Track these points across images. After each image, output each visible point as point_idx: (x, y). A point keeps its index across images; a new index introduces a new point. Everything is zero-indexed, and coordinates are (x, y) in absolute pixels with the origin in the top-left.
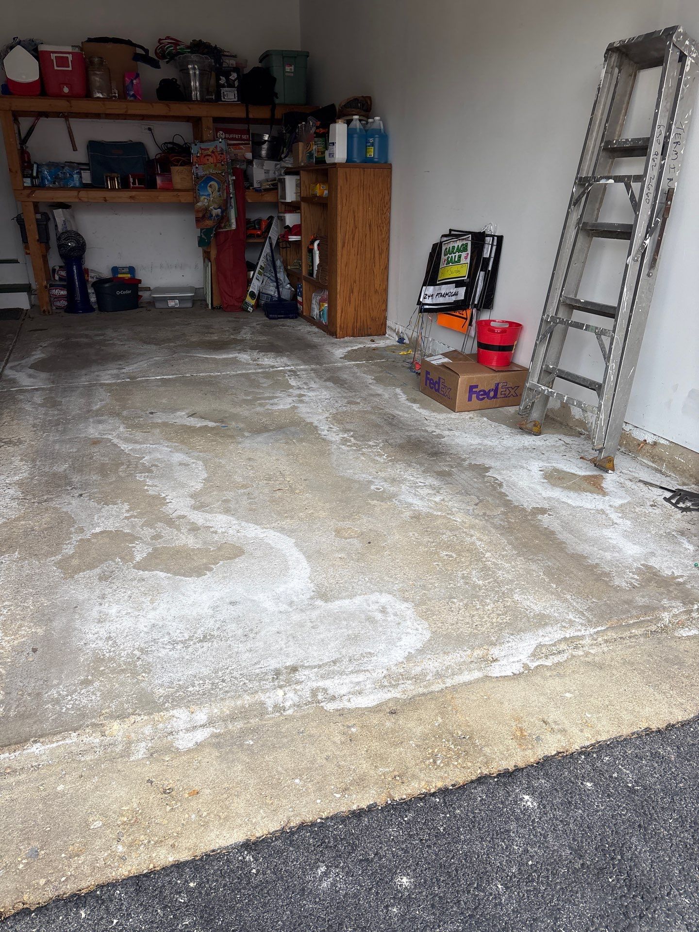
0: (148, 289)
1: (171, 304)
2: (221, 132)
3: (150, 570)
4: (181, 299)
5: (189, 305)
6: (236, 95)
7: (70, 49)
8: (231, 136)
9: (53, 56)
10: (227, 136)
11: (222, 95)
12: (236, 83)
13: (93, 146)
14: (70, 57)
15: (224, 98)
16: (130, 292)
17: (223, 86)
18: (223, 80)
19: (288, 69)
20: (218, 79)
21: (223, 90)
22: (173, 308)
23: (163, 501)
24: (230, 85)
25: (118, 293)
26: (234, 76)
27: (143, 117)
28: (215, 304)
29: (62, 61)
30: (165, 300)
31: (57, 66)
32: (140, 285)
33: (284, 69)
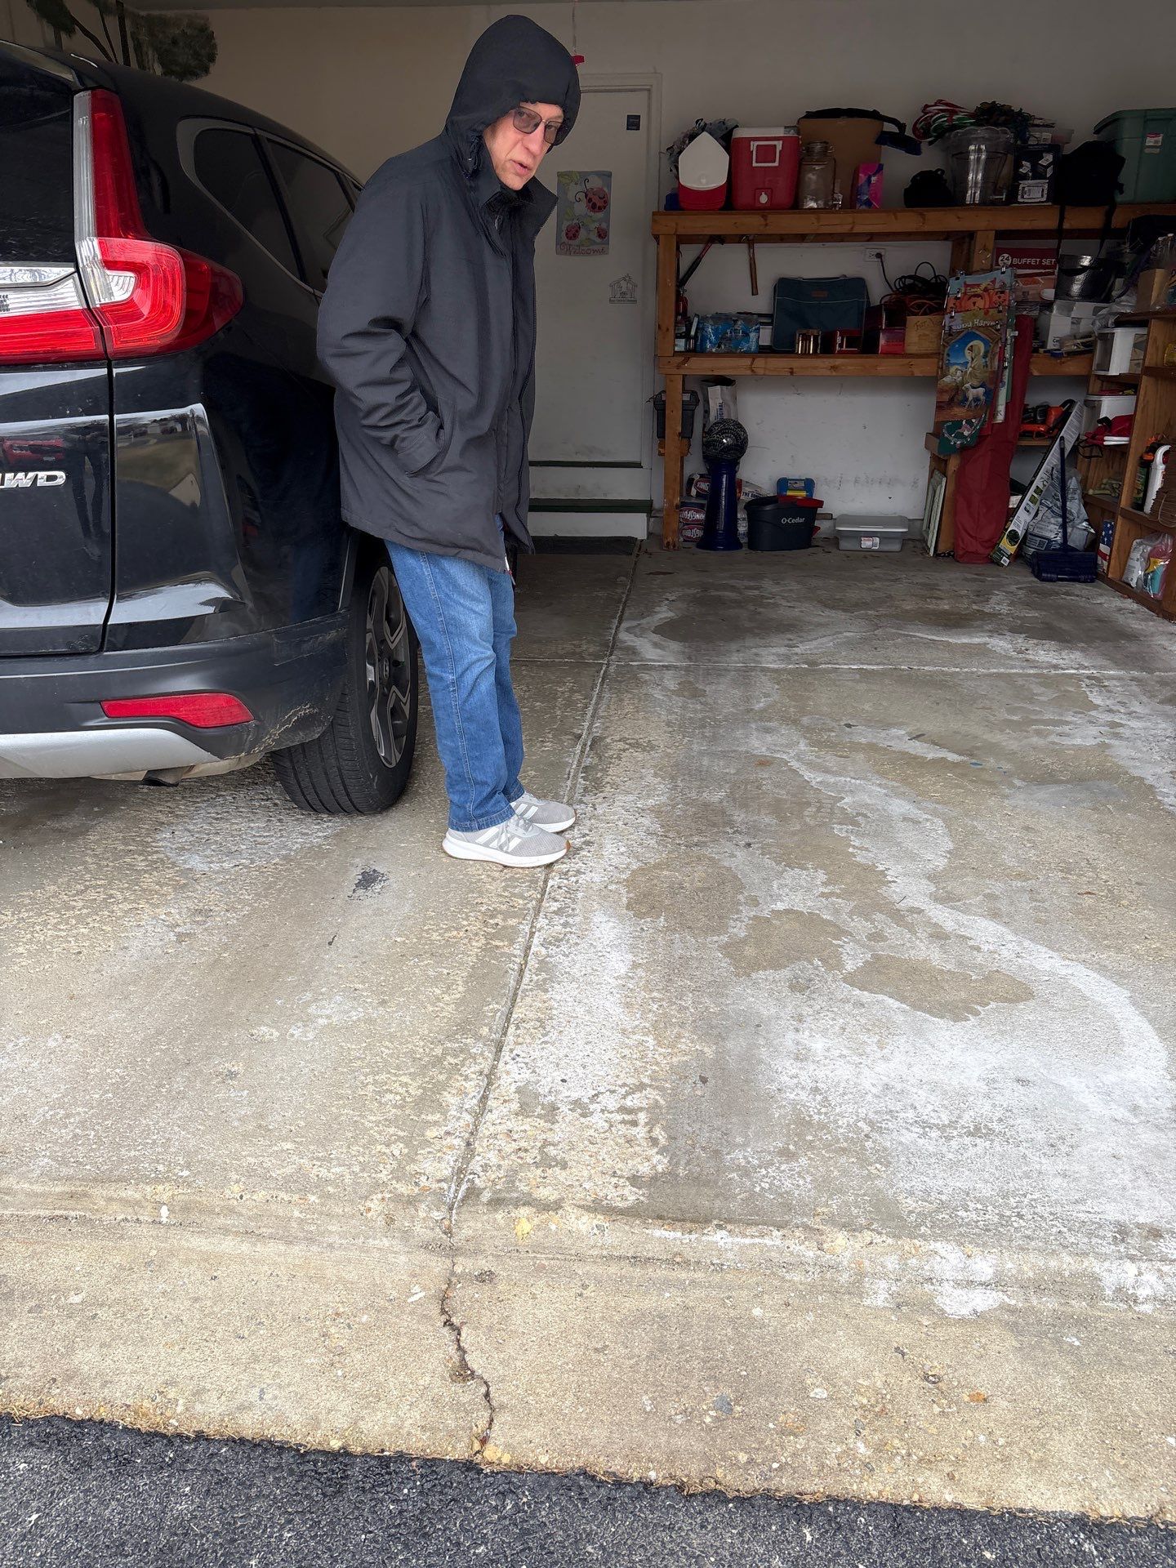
0: (829, 517)
1: (867, 543)
2: (1006, 255)
3: (871, 992)
4: (884, 537)
5: (896, 547)
6: (1045, 192)
7: (780, 132)
8: (1024, 261)
9: (754, 145)
10: (1016, 261)
11: (1020, 192)
12: (1049, 172)
13: (786, 287)
14: (779, 145)
15: (1023, 197)
16: (802, 520)
17: (1025, 177)
18: (1026, 168)
19: (1150, 141)
20: (1018, 165)
21: (1023, 184)
22: (868, 550)
23: (881, 878)
24: (1037, 174)
25: (784, 521)
26: (1048, 158)
27: (871, 237)
28: (941, 549)
29: (766, 153)
30: (858, 536)
31: (757, 162)
32: (820, 511)
33: (1144, 142)
